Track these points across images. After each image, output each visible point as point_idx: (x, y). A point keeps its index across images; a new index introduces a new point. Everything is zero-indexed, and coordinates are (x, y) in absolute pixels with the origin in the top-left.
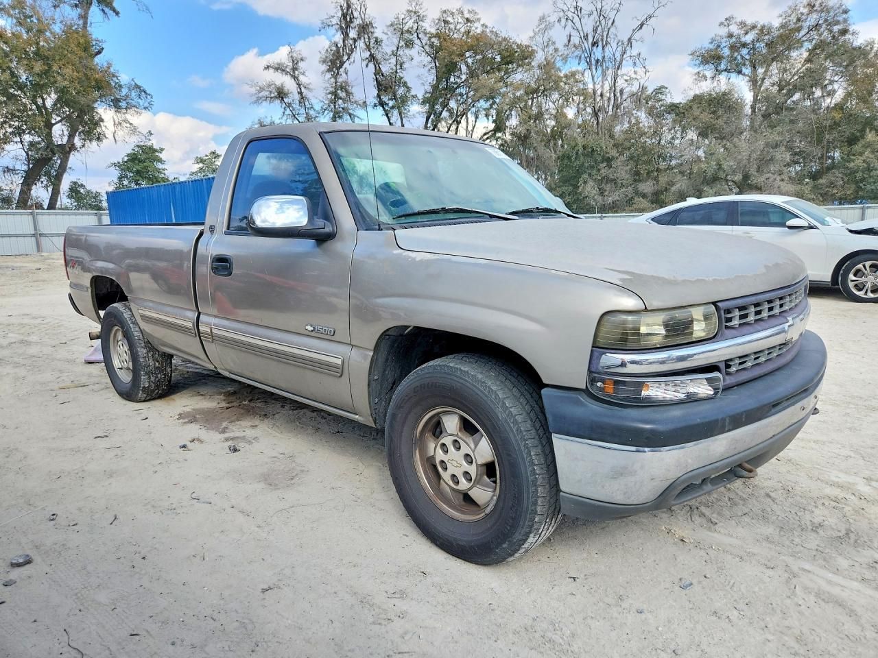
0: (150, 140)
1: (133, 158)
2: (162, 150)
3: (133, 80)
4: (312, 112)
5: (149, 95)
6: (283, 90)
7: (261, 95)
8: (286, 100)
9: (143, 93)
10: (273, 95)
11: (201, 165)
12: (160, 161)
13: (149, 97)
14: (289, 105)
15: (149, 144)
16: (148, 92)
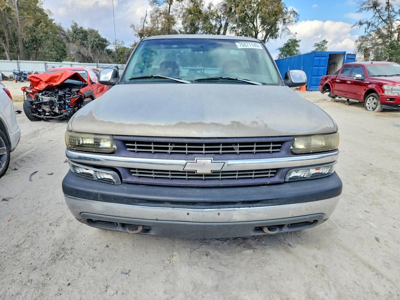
0: (295, 36)
1: (287, 46)
2: (300, 41)
3: (292, 9)
4: (393, 14)
5: (298, 15)
6: (377, 3)
7: (362, 7)
8: (377, 8)
9: (296, 14)
10: (370, 6)
11: (317, 47)
12: (298, 46)
13: (298, 16)
14: (378, 11)
15: (295, 38)
16: (298, 14)
